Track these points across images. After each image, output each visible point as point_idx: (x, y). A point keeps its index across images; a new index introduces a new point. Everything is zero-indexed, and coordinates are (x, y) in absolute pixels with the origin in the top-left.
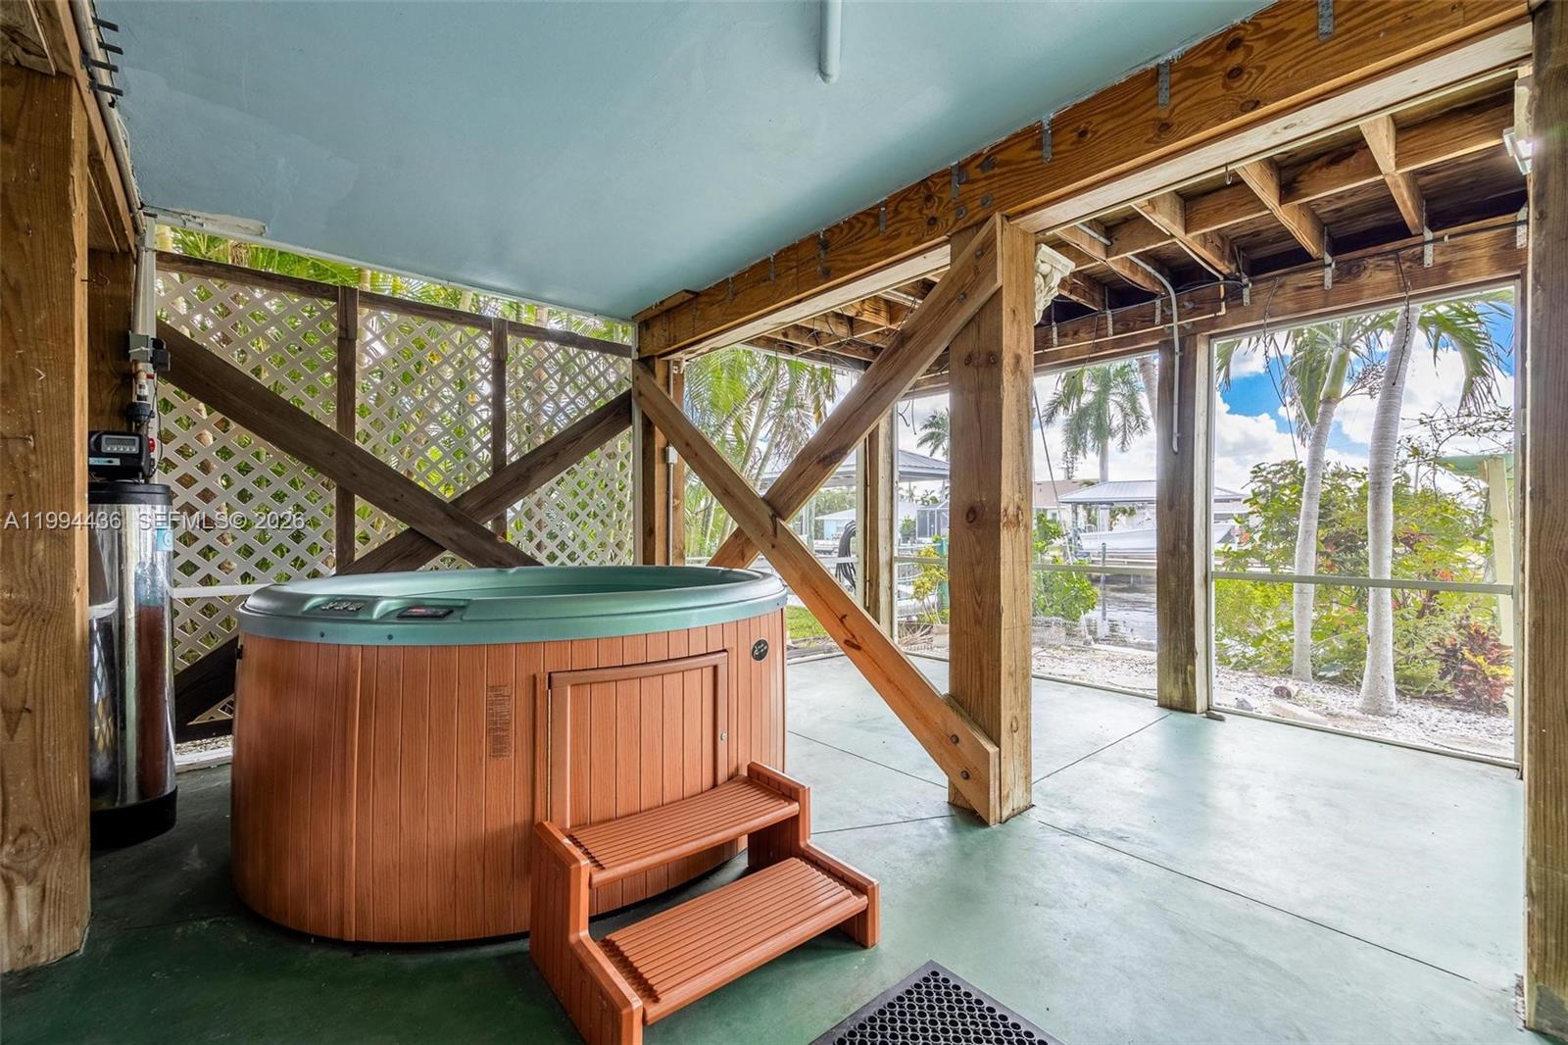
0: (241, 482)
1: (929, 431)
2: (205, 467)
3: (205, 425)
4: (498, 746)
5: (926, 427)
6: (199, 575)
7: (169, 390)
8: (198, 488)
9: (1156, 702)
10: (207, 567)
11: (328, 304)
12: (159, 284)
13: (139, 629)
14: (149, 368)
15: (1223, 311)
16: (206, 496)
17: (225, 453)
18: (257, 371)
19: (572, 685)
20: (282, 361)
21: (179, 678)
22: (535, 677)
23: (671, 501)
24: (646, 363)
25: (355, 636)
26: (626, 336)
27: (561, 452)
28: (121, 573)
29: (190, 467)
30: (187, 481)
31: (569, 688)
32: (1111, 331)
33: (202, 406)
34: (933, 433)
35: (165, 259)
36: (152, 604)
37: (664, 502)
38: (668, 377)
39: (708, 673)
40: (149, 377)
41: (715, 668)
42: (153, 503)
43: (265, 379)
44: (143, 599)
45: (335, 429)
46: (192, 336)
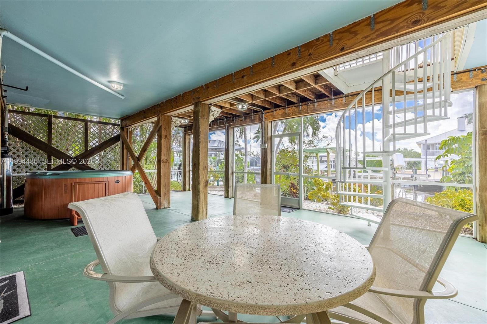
0: (26, 153)
1: (256, 135)
2: (18, 150)
3: (18, 142)
4: (66, 192)
5: (255, 134)
6: (17, 171)
7: (11, 136)
8: (16, 155)
9: (224, 197)
10: (18, 170)
11: (45, 118)
12: (8, 115)
13: (6, 179)
14: (7, 133)
15: (232, 123)
16: (18, 156)
17: (23, 148)
18: (30, 132)
19: (78, 184)
20: (35, 130)
21: (13, 190)
22: (72, 183)
23: (128, 157)
24: (122, 129)
25: (44, 177)
26: (118, 122)
27: (102, 147)
28: (3, 170)
29: (15, 151)
30: (14, 153)
31: (77, 185)
32: (219, 125)
33: (17, 139)
34: (257, 136)
35: (10, 111)
36: (9, 176)
37: (126, 157)
38: (127, 132)
39: (104, 184)
40: (7, 134)
41: (106, 183)
42: (9, 158)
43: (32, 133)
44: (7, 174)
45: (47, 143)
46: (15, 125)
